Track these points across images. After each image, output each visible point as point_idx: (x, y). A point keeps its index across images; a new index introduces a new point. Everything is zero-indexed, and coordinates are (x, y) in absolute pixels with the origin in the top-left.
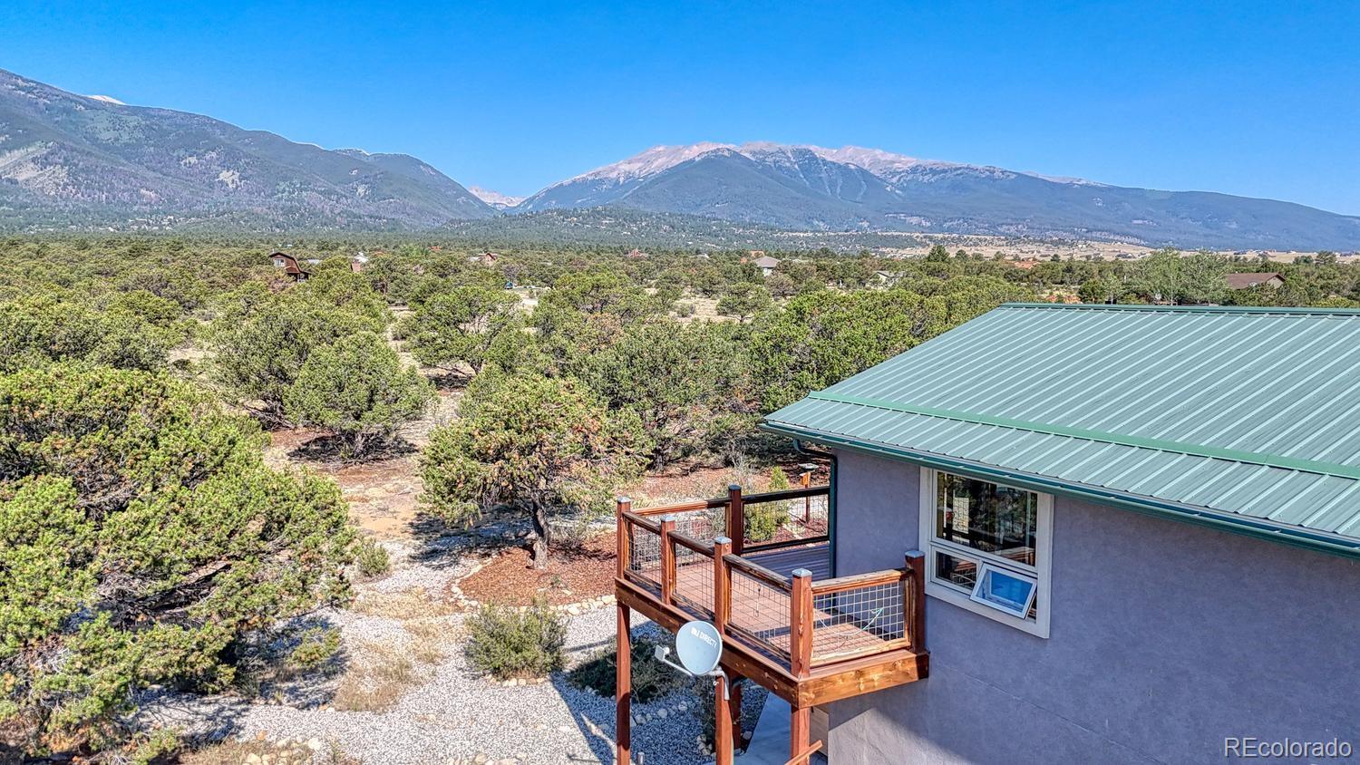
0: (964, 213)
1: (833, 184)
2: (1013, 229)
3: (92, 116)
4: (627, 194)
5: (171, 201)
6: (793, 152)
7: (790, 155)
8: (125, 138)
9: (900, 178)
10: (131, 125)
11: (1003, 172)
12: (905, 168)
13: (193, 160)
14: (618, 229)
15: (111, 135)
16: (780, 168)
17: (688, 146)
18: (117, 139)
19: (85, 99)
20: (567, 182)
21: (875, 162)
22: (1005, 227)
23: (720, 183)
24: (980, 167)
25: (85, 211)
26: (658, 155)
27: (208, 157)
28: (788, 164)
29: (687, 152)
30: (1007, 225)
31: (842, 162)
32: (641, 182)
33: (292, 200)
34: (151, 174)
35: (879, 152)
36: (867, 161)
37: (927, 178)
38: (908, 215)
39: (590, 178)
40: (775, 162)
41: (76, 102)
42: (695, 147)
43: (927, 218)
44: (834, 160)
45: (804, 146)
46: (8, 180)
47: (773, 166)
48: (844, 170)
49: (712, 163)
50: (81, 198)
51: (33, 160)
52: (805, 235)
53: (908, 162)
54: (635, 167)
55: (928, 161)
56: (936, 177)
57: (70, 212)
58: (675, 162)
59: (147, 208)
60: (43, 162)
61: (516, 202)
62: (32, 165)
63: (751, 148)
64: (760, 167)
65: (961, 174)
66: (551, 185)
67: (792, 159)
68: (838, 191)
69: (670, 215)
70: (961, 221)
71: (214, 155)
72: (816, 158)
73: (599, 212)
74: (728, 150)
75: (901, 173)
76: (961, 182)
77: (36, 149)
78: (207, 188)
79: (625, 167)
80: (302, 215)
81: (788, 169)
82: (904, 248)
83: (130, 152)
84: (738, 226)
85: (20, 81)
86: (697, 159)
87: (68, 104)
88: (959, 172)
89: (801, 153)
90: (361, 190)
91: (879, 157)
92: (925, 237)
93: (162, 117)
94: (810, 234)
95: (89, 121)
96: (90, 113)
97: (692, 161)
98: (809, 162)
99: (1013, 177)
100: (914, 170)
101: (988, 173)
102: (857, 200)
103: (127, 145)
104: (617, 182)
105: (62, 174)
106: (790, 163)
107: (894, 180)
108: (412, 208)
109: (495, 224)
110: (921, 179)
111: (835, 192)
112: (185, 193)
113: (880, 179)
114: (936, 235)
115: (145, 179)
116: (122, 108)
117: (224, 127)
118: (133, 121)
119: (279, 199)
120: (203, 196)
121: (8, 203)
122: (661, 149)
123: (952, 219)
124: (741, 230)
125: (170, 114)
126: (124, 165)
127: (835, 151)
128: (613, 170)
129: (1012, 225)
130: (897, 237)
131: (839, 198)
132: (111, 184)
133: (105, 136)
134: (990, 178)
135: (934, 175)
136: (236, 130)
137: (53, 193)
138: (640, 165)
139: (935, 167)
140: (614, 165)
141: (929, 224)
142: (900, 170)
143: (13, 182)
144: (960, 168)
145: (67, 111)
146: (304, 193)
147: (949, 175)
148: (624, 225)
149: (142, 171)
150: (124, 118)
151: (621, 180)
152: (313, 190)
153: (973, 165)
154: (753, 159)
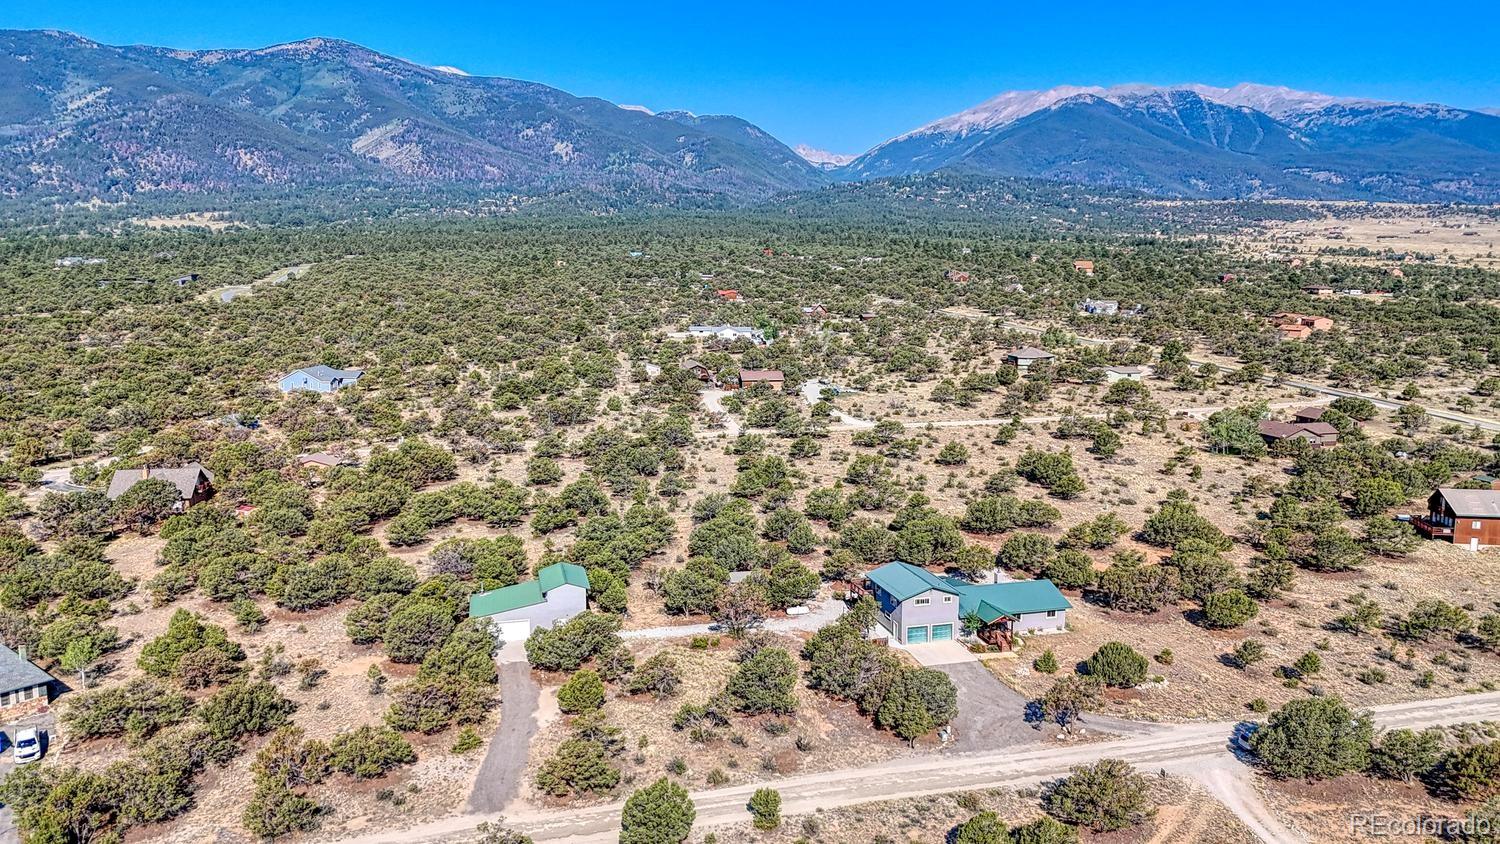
0: (1390, 167)
1: (1219, 134)
2: (1453, 187)
3: (440, 90)
4: (969, 151)
5: (512, 176)
6: (1172, 95)
7: (1167, 98)
8: (469, 112)
9: (1310, 121)
10: (474, 98)
11: (1449, 111)
12: (1318, 108)
13: (530, 132)
14: (954, 200)
15: (459, 108)
16: (1153, 115)
17: (1044, 89)
18: (462, 113)
19: (432, 72)
20: (902, 137)
21: (1278, 102)
22: (1442, 183)
23: (1079, 137)
24: (1418, 105)
25: (440, 190)
26: (1008, 103)
27: (543, 129)
28: (1165, 110)
29: (1042, 98)
30: (1446, 180)
31: (1234, 105)
32: (987, 136)
33: (622, 173)
34: (493, 149)
35: (1283, 90)
36: (1267, 101)
37: (1345, 120)
38: (1314, 169)
39: (928, 133)
40: (1148, 108)
41: (426, 76)
42: (1052, 92)
43: (1339, 173)
44: (1223, 103)
45: (1185, 87)
46: (371, 158)
47: (1145, 112)
48: (1235, 115)
49: (1069, 112)
50: (434, 175)
51: (392, 138)
52: (1173, 204)
53: (1321, 101)
54: (980, 118)
55: (1348, 100)
56: (1359, 118)
57: (426, 192)
58: (1028, 111)
59: (491, 185)
60: (401, 140)
61: (846, 160)
62: (391, 143)
63: (1119, 92)
64: (1129, 115)
65: (1393, 114)
66: (885, 142)
67: (1170, 104)
68: (1227, 140)
69: (1016, 181)
70: (1384, 176)
71: (549, 126)
72: (1200, 102)
73: (934, 180)
74: (1091, 96)
75: (1311, 114)
76: (1393, 126)
77: (394, 127)
78: (543, 161)
79: (968, 118)
80: (633, 191)
81: (1164, 115)
82: (1293, 220)
83: (473, 126)
84: (1092, 192)
85: (377, 58)
86: (1053, 108)
87: (419, 79)
88: (1389, 112)
89: (1181, 96)
90: (688, 159)
91: (1284, 95)
92: (1323, 206)
93: (500, 87)
94: (1179, 203)
95: (437, 96)
96: (438, 88)
97: (1046, 110)
98: (1191, 107)
99: (1463, 116)
100: (1329, 111)
101: (1428, 113)
102: (1250, 151)
103: (471, 118)
104: (959, 137)
105: (417, 151)
106: (1168, 108)
107: (1302, 124)
108: (738, 177)
109: (822, 197)
110: (1337, 122)
111: (1222, 143)
112: (524, 168)
113: (1282, 125)
114: (1337, 203)
115: (488, 155)
116: (465, 79)
117: (556, 94)
118: (476, 93)
119: (610, 172)
120: (540, 171)
121: (374, 184)
122: (1012, 95)
123: (1372, 175)
124: (1096, 198)
125: (507, 83)
126: (470, 141)
127: (1227, 90)
128: (955, 122)
129: (1452, 181)
130: (1287, 206)
131: (1227, 149)
132: (460, 161)
133: (452, 110)
134: (1432, 121)
135: (1355, 117)
136: (568, 97)
137: (410, 171)
138: (986, 115)
139: (1357, 106)
140: (956, 116)
141: (1340, 181)
142: (1309, 112)
143: (376, 161)
144: (1392, 107)
145: (418, 86)
146: (633, 165)
147: (1375, 116)
148: (961, 196)
149: (485, 146)
150: (468, 91)
151: (964, 133)
152: (642, 161)
153: (1410, 104)
154: (1121, 105)
